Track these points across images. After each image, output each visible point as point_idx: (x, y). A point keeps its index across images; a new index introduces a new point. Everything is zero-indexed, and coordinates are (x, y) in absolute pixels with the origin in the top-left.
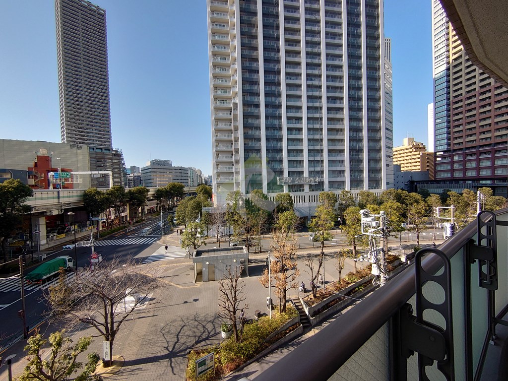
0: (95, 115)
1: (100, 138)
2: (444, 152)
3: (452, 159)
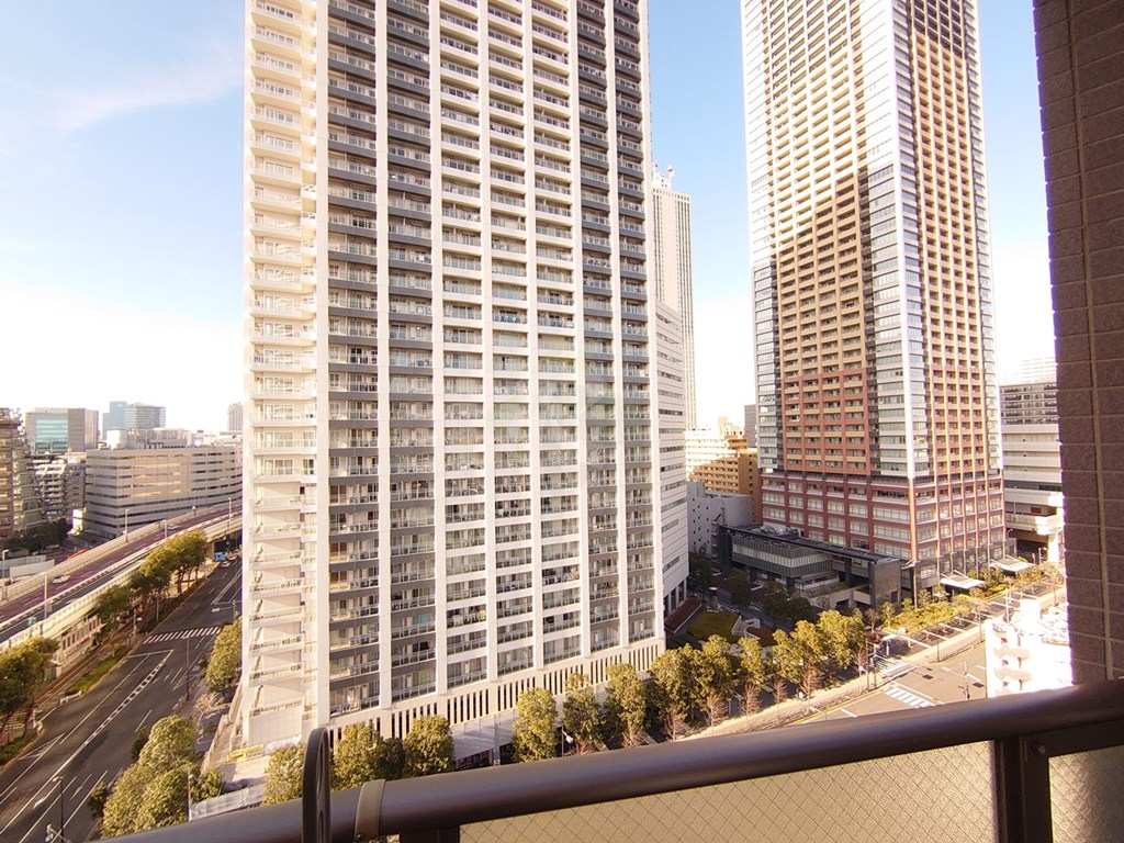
2: (775, 470)
3: (787, 488)
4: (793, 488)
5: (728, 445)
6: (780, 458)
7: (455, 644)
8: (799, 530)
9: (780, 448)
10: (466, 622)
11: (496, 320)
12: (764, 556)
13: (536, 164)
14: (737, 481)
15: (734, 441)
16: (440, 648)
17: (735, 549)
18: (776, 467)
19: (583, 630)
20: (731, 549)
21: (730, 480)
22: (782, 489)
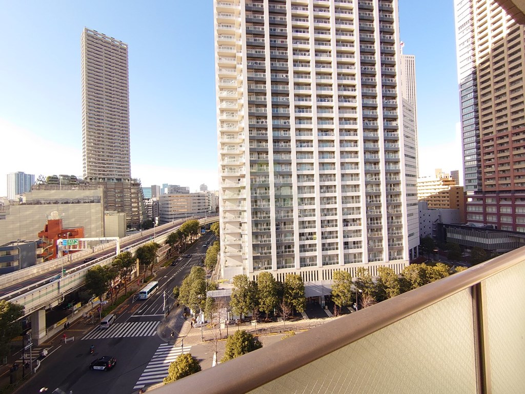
0: (115, 146)
1: (120, 168)
2: (475, 192)
3: (485, 202)
4: (489, 201)
5: (442, 183)
6: (480, 185)
7: (303, 248)
8: (494, 225)
9: (480, 179)
10: (307, 239)
11: (318, 101)
12: (468, 238)
13: (336, 24)
14: (449, 203)
15: (446, 181)
16: (296, 249)
17: (449, 235)
18: (476, 190)
19: (364, 250)
20: (446, 235)
21: (444, 203)
22: (481, 202)
